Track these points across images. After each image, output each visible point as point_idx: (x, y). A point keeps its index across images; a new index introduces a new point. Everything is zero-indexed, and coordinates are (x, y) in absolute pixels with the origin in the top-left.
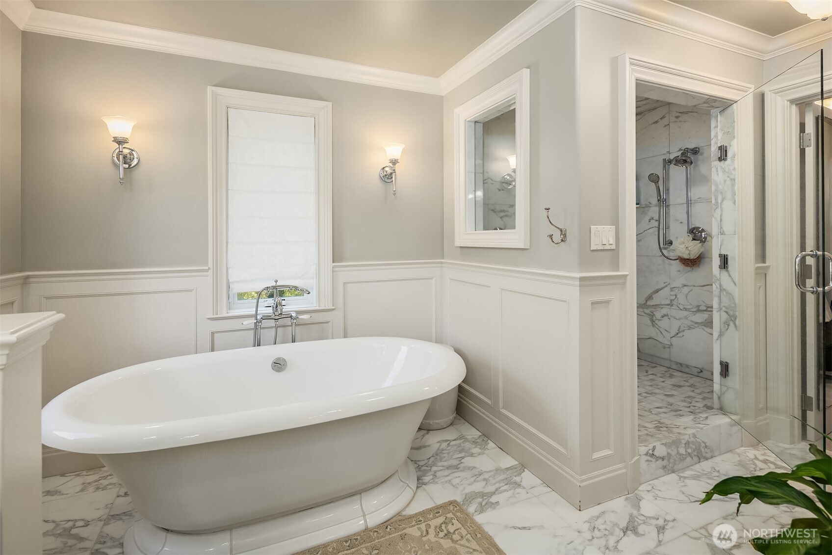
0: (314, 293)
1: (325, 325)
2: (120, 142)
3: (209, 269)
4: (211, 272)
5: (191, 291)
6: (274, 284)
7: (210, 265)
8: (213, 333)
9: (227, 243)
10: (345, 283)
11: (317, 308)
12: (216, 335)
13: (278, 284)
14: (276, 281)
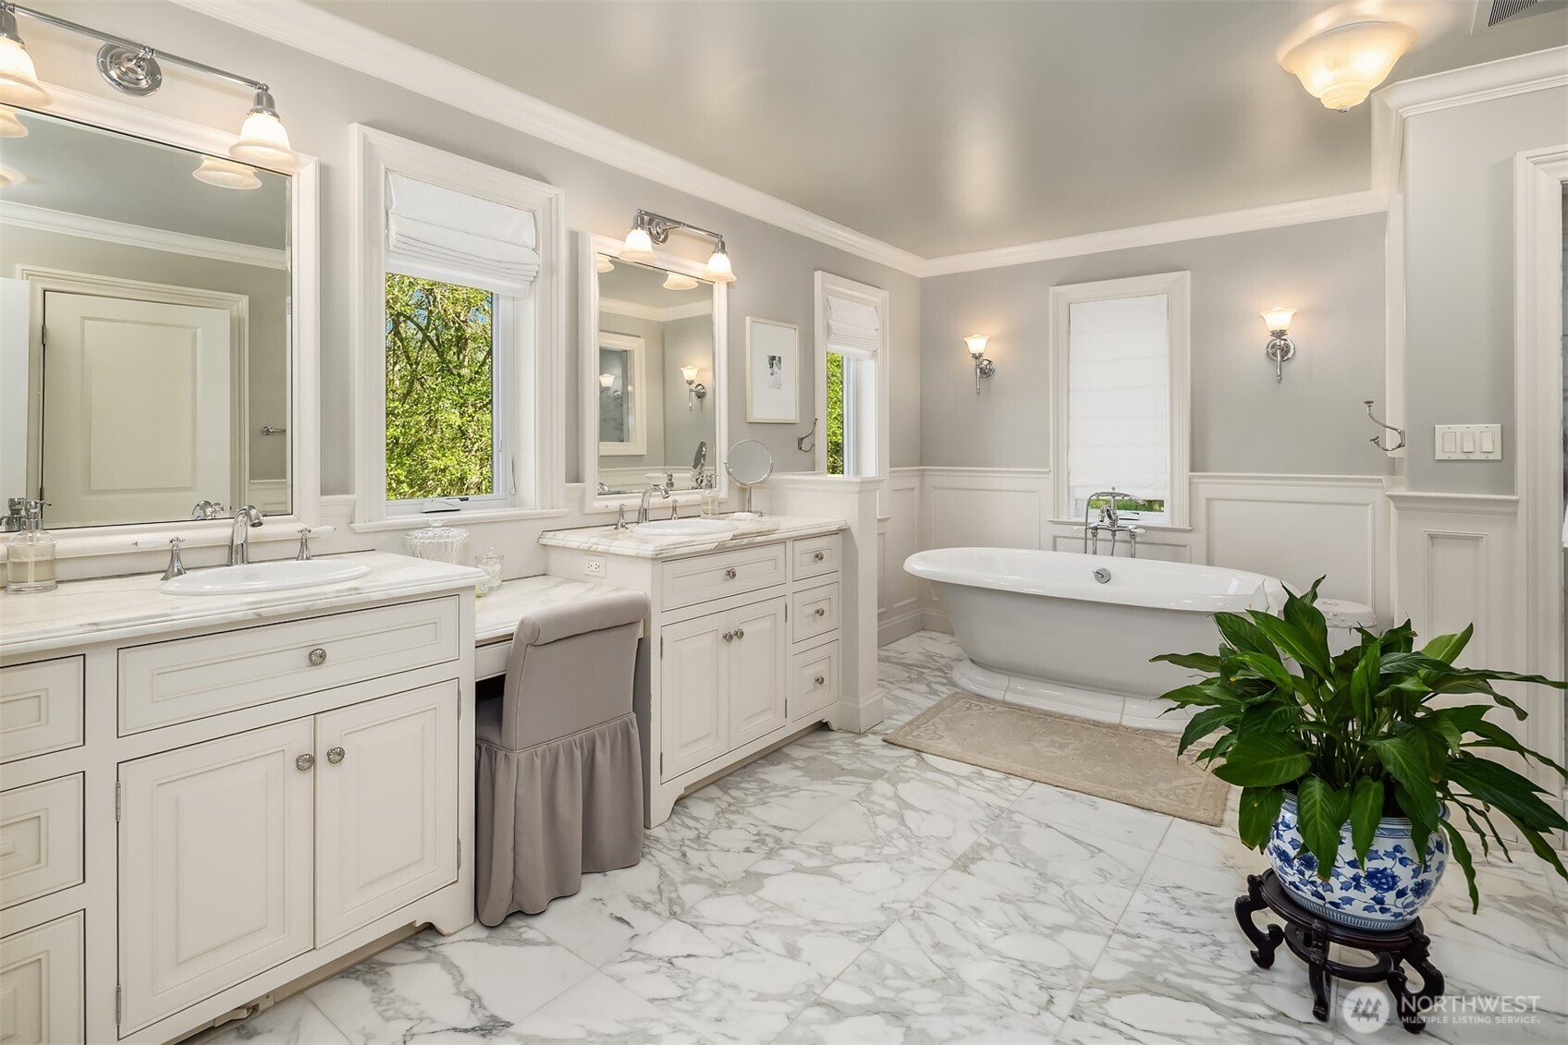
0: (1166, 507)
1: (1181, 548)
2: (977, 357)
3: (1050, 471)
4: (1052, 473)
5: (1036, 492)
6: (1112, 491)
7: (1051, 468)
8: (1055, 537)
9: (1068, 445)
10: (1208, 500)
11: (1170, 526)
12: (1058, 539)
13: (1116, 491)
14: (1114, 489)
